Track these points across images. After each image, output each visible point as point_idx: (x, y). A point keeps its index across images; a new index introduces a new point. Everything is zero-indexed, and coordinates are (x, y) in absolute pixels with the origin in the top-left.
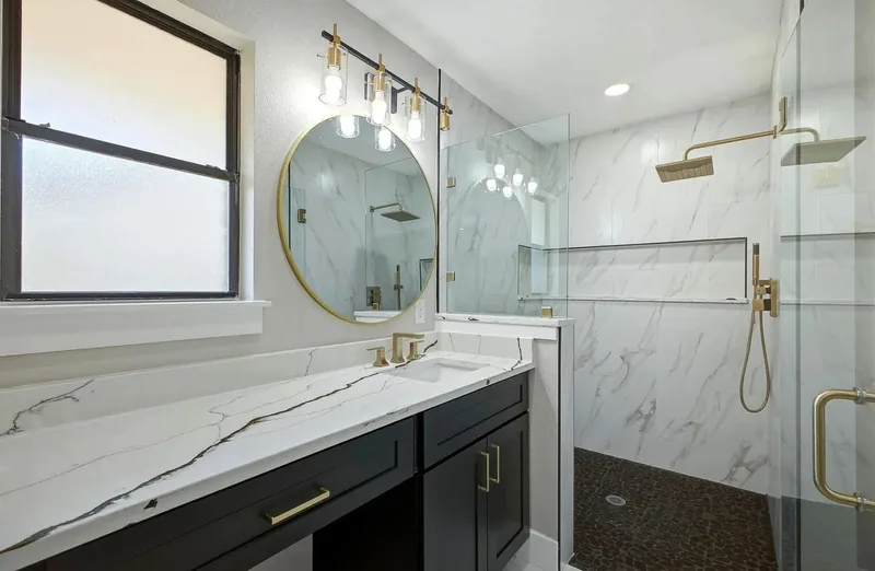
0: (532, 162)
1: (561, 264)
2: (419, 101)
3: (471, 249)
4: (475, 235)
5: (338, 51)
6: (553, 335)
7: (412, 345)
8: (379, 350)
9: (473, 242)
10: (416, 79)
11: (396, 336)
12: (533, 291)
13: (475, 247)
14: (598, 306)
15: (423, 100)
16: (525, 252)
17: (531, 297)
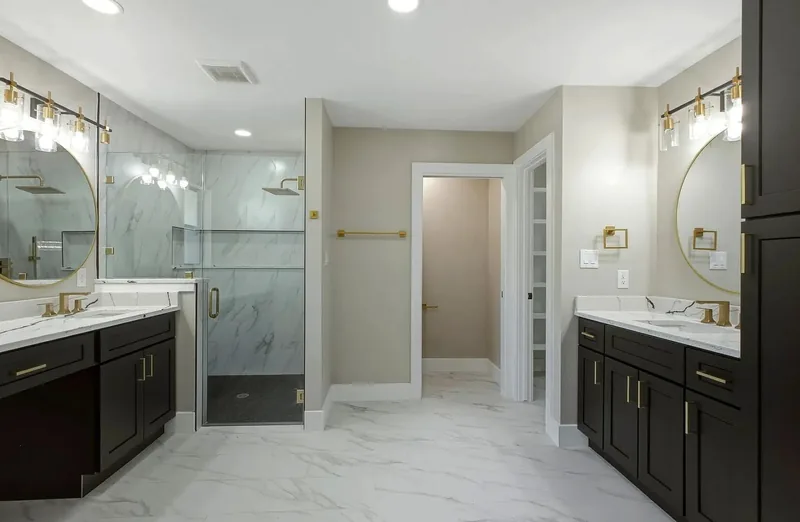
0: (184, 166)
1: (213, 242)
2: (83, 125)
3: (129, 229)
4: (132, 219)
5: (16, 93)
6: (192, 288)
7: (76, 302)
8: (48, 306)
9: (130, 225)
10: (80, 109)
11: (62, 296)
12: (186, 262)
13: (132, 228)
14: (236, 273)
15: (86, 123)
16: (178, 233)
17: (184, 266)
